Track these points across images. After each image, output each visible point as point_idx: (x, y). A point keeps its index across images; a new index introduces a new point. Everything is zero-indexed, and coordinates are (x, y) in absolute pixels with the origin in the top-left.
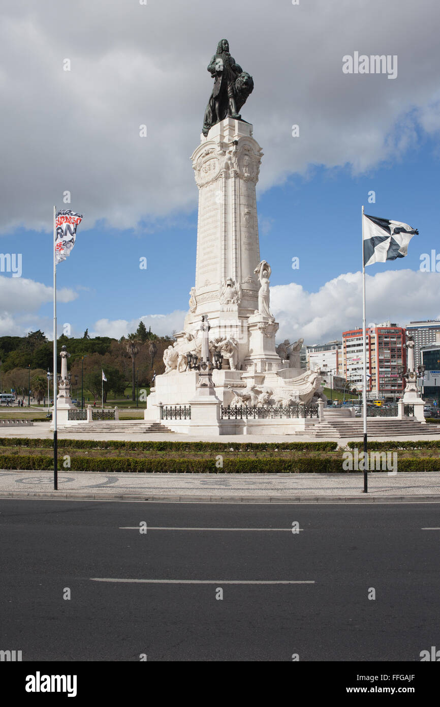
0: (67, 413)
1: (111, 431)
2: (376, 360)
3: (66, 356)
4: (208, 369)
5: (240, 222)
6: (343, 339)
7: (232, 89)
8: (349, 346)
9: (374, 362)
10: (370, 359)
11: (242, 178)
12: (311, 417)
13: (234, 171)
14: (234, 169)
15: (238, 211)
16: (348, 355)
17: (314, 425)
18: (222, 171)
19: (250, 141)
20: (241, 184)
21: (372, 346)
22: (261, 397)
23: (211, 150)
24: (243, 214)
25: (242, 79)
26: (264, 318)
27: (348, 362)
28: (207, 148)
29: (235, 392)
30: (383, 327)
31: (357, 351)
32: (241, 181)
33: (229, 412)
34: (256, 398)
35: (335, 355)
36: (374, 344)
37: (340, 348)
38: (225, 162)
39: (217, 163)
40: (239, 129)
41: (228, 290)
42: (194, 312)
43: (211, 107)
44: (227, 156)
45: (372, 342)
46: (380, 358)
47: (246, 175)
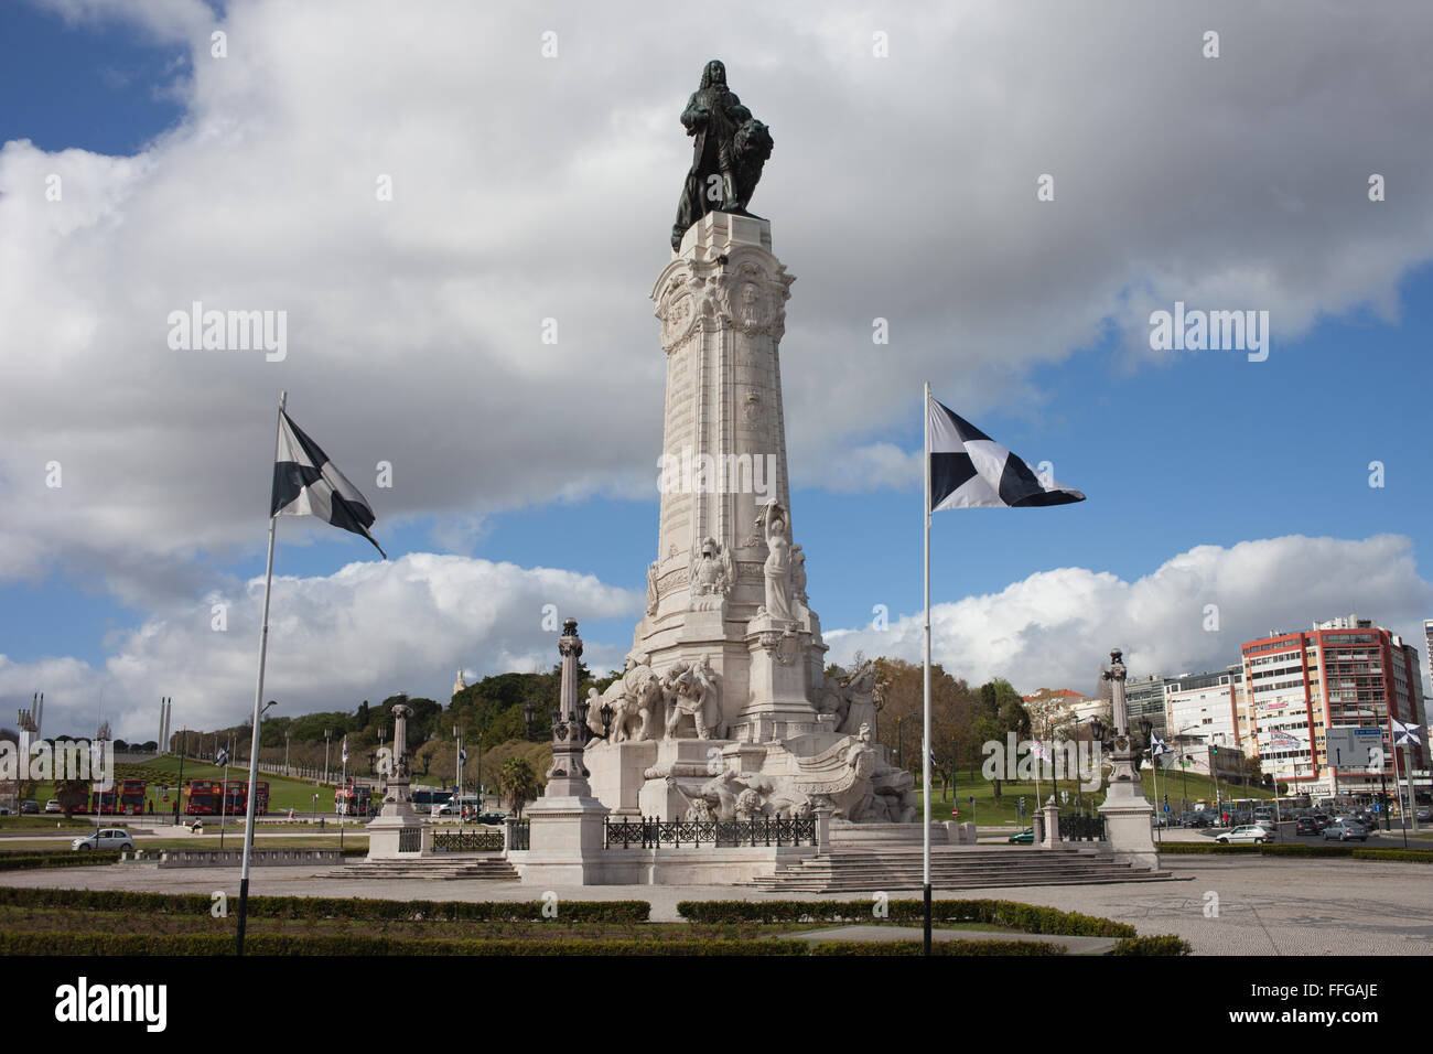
0: (396, 836)
1: (403, 875)
2: (1324, 706)
3: (404, 714)
4: (568, 737)
5: (735, 420)
6: (1245, 660)
7: (728, 154)
8: (1257, 676)
9: (1320, 710)
10: (1309, 703)
11: (740, 330)
12: (797, 845)
13: (722, 316)
14: (720, 313)
15: (730, 399)
16: (1259, 697)
17: (801, 862)
18: (698, 318)
19: (758, 254)
20: (739, 342)
21: (1311, 673)
22: (742, 798)
23: (681, 278)
24: (741, 402)
25: (745, 132)
26: (774, 623)
27: (1260, 713)
28: (674, 275)
29: (680, 787)
30: (1336, 628)
31: (1278, 686)
32: (739, 336)
33: (626, 834)
34: (731, 800)
35: (1229, 696)
36: (1315, 668)
37: (1238, 680)
38: (702, 301)
39: (691, 302)
40: (734, 232)
41: (704, 565)
42: (653, 614)
43: (690, 194)
44: (708, 286)
45: (1310, 665)
46: (1332, 700)
47: (748, 322)
